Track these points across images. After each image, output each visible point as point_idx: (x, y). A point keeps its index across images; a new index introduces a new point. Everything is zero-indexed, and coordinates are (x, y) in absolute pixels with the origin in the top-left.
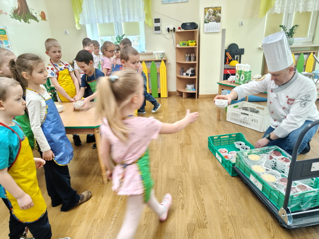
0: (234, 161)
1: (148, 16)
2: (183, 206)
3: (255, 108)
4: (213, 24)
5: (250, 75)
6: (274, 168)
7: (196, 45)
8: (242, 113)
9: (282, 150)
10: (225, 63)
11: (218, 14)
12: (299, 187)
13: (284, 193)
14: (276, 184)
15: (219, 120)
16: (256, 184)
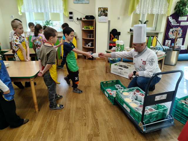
0: (114, 96)
1: (65, 10)
2: (85, 124)
3: (126, 65)
4: (103, 17)
5: (123, 47)
6: (136, 100)
7: (93, 29)
8: (119, 68)
9: (140, 89)
10: (110, 40)
11: (106, 12)
12: (149, 109)
13: (141, 113)
14: (137, 108)
15: (107, 72)
16: (127, 109)
